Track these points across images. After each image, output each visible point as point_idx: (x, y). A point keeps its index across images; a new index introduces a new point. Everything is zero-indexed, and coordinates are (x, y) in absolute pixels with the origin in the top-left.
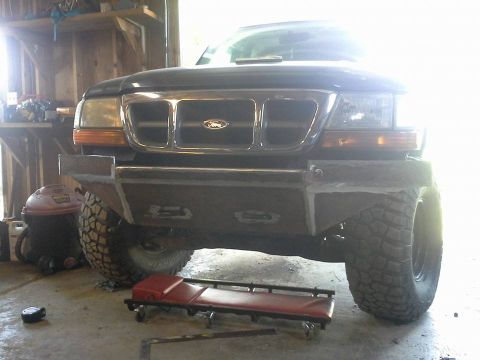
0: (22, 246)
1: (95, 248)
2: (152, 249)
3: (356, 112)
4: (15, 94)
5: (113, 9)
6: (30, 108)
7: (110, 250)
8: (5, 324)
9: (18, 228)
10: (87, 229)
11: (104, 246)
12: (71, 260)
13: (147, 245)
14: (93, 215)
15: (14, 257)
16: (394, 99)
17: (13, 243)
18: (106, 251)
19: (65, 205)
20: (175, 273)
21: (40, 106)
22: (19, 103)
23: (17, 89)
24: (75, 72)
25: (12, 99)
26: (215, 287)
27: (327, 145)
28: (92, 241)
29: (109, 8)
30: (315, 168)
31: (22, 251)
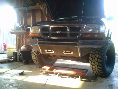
0: (20, 58)
1: (35, 59)
2: (47, 59)
3: (90, 29)
4: (18, 24)
5: (39, 5)
6: (22, 27)
7: (38, 59)
8: (15, 75)
9: (19, 54)
10: (33, 54)
11: (37, 58)
12: (30, 61)
13: (46, 58)
14: (34, 51)
15: (18, 60)
16: (99, 26)
17: (18, 57)
18: (37, 59)
19: (29, 49)
20: (53, 65)
21: (24, 27)
22: (19, 26)
23: (19, 23)
24: (31, 19)
25: (18, 25)
26: (61, 68)
27: (84, 37)
28: (34, 57)
29: (38, 4)
30: (80, 42)
31: (20, 59)
